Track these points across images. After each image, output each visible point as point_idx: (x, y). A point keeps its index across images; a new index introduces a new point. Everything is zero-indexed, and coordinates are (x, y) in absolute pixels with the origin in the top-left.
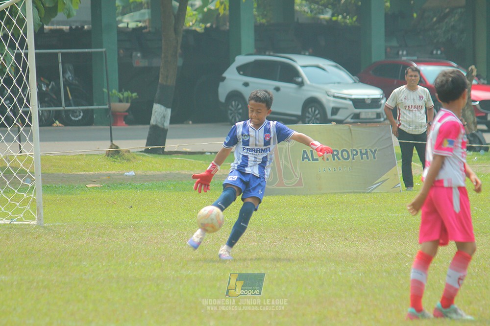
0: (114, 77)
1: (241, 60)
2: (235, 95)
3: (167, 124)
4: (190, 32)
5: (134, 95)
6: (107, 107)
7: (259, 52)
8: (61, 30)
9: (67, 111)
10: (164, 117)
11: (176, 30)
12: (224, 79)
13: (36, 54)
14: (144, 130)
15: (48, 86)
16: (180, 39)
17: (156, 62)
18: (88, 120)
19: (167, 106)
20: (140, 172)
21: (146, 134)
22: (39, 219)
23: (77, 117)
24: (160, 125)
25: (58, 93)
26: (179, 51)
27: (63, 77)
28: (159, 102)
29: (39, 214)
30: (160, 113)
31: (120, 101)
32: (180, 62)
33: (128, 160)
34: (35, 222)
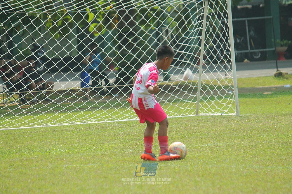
5: (290, 42)
6: (274, 49)
9: (252, 53)
13: (233, 22)
15: (240, 39)
18: (264, 58)
22: (237, 112)
23: (257, 56)
25: (246, 43)
27: (249, 34)
29: (237, 109)
31: (282, 46)
33: (287, 78)
34: (234, 114)
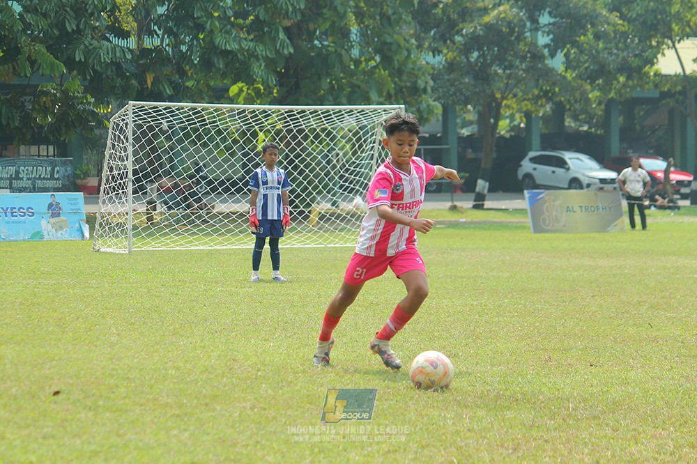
1: (532, 154)
2: (528, 176)
3: (486, 191)
4: (502, 137)
5: (467, 175)
7: (543, 149)
8: (424, 137)
10: (484, 187)
11: (492, 136)
12: (521, 166)
14: (473, 196)
16: (494, 142)
17: (481, 155)
19: (486, 181)
20: (469, 220)
24: (481, 192)
26: (494, 149)
28: (482, 178)
30: (482, 185)
32: (494, 155)
33: (462, 213)
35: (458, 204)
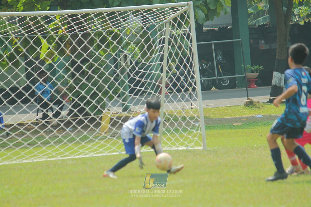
0: (248, 56)
3: (282, 84)
4: (296, 25)
5: (261, 67)
6: (244, 75)
8: (214, 30)
9: (219, 80)
10: (280, 80)
11: (286, 24)
13: (198, 45)
14: (268, 89)
15: (207, 65)
16: (288, 30)
18: (233, 85)
19: (282, 73)
20: (266, 115)
21: (269, 91)
22: (204, 146)
23: (226, 83)
24: (278, 85)
25: (213, 69)
26: (289, 38)
27: (216, 59)
28: (277, 71)
29: (204, 142)
30: (278, 77)
31: (253, 72)
33: (259, 108)
34: (201, 148)
35: (254, 99)
